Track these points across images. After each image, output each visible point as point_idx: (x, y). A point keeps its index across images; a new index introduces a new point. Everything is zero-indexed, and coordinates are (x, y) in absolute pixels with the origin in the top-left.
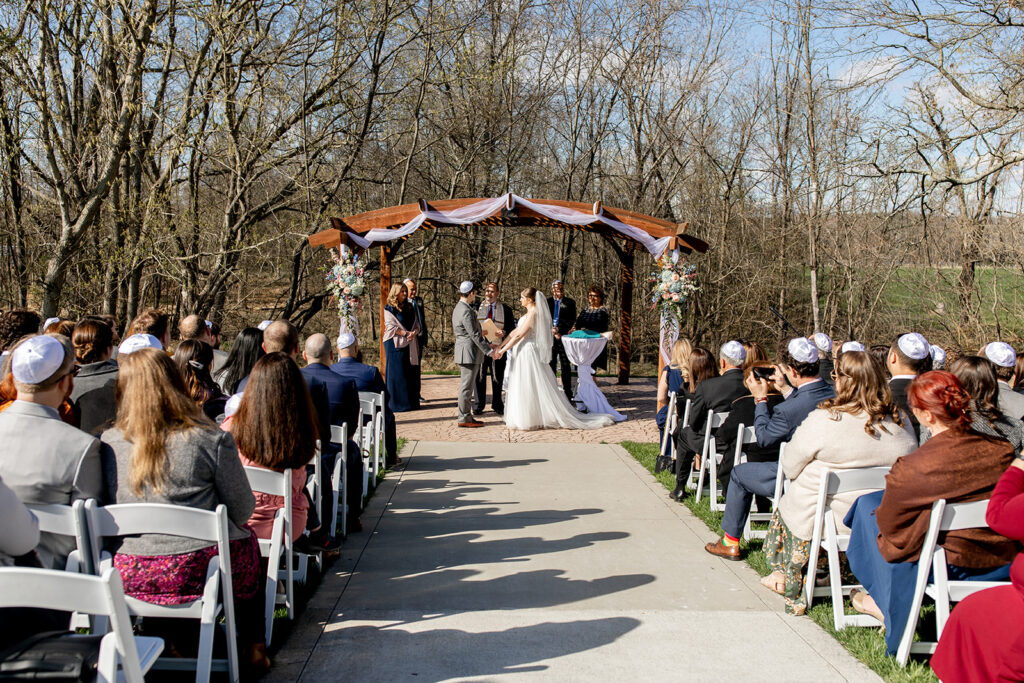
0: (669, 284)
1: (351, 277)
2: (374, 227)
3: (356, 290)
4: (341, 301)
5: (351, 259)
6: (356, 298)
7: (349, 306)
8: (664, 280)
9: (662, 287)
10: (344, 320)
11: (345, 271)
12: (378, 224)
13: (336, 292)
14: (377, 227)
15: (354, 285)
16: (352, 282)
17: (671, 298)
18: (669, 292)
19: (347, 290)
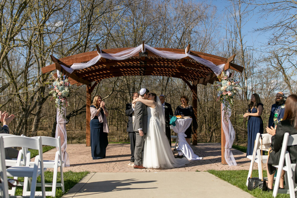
0: (226, 87)
1: (62, 87)
2: (74, 62)
3: (65, 94)
4: (57, 99)
5: (62, 78)
6: (65, 98)
7: (61, 103)
8: (223, 85)
9: (223, 88)
10: (58, 109)
11: (58, 84)
12: (77, 61)
13: (54, 95)
14: (76, 62)
15: (63, 91)
16: (62, 89)
17: (227, 94)
18: (226, 91)
19: (59, 93)
